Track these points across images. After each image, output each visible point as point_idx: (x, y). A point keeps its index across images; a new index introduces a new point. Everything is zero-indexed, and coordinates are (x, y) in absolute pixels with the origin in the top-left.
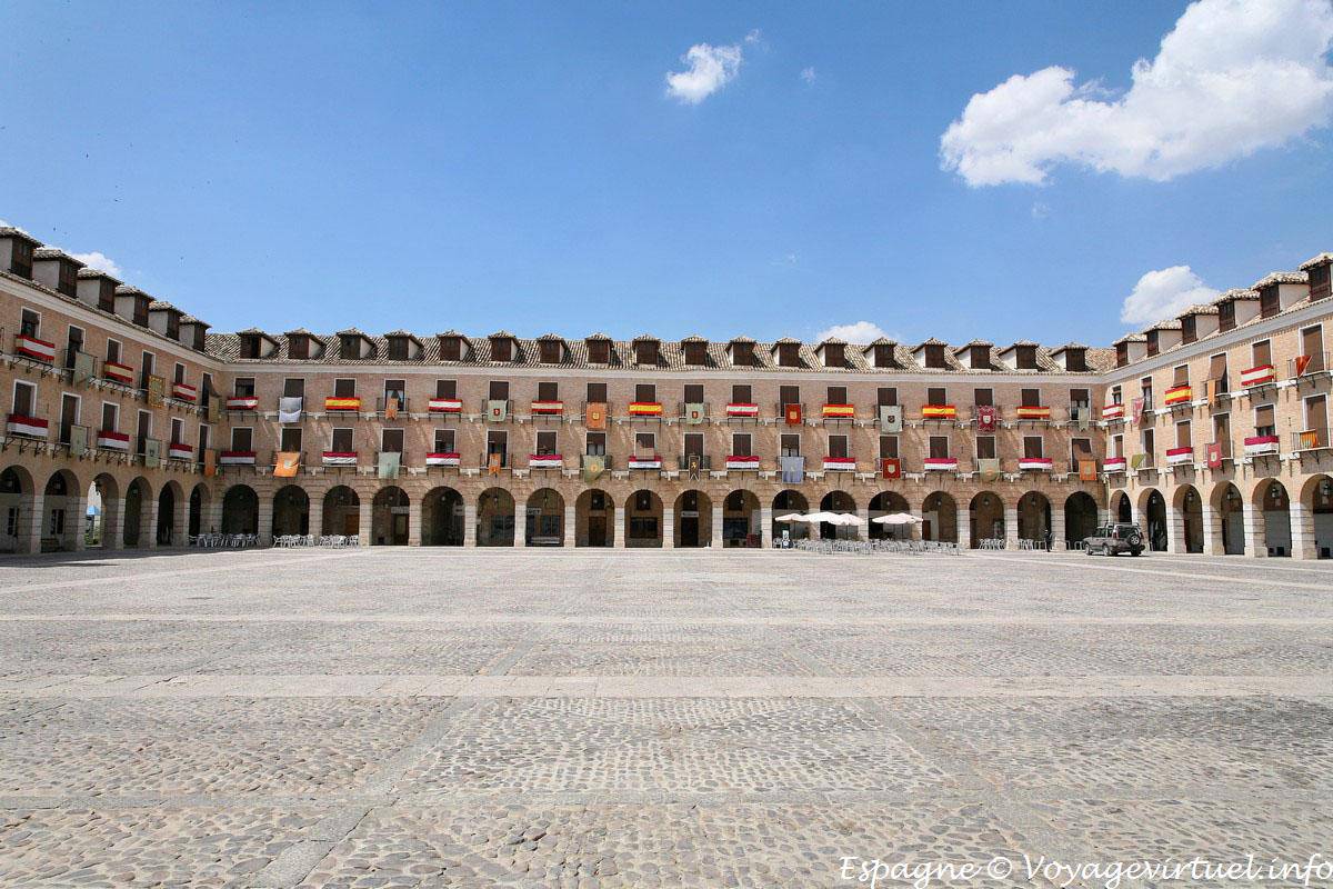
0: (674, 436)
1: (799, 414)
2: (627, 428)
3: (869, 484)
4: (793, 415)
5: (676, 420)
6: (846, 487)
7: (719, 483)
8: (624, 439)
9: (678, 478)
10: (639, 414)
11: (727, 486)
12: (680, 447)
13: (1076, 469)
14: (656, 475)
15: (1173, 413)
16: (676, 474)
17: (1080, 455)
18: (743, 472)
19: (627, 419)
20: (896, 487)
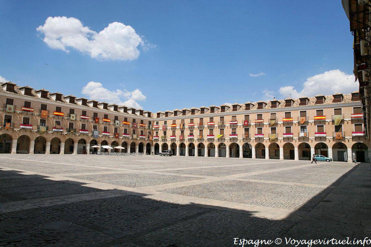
0: (66, 123)
1: (98, 120)
2: (53, 119)
3: (112, 139)
4: (97, 120)
5: (67, 118)
6: (107, 139)
7: (77, 137)
8: (52, 122)
9: (66, 135)
10: (57, 115)
11: (79, 138)
12: (68, 126)
13: (149, 138)
14: (61, 133)
15: (172, 129)
16: (66, 133)
17: (150, 135)
18: (84, 134)
19: (53, 116)
20: (117, 140)
